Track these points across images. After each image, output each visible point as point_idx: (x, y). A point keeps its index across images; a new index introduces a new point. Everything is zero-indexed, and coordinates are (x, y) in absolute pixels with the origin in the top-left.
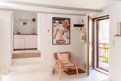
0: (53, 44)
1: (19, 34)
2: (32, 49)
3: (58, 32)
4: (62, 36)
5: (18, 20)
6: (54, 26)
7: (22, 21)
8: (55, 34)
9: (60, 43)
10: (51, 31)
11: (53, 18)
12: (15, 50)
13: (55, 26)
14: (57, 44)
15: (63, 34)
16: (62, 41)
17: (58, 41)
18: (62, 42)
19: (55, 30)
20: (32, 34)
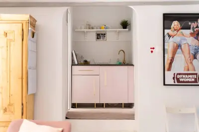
0: (164, 85)
1: (86, 63)
2: (119, 106)
3: (179, 50)
4: (191, 63)
5: (83, 27)
6: (167, 37)
7: (92, 28)
8: (170, 56)
9: (184, 82)
10: (159, 50)
11: (164, 14)
12: (74, 106)
13: (169, 36)
14: (176, 83)
15: (195, 58)
16: (190, 76)
17: (178, 76)
18: (190, 80)
19: (169, 47)
20: (120, 65)
